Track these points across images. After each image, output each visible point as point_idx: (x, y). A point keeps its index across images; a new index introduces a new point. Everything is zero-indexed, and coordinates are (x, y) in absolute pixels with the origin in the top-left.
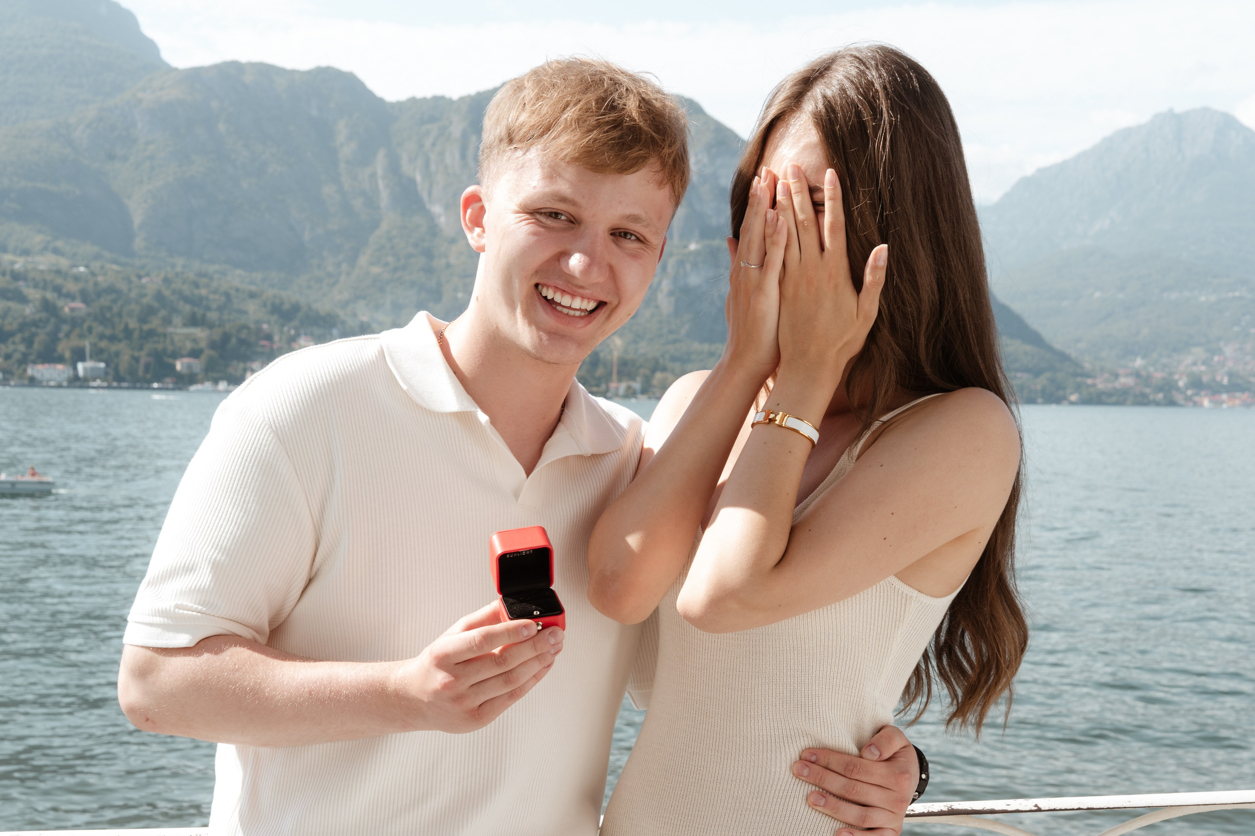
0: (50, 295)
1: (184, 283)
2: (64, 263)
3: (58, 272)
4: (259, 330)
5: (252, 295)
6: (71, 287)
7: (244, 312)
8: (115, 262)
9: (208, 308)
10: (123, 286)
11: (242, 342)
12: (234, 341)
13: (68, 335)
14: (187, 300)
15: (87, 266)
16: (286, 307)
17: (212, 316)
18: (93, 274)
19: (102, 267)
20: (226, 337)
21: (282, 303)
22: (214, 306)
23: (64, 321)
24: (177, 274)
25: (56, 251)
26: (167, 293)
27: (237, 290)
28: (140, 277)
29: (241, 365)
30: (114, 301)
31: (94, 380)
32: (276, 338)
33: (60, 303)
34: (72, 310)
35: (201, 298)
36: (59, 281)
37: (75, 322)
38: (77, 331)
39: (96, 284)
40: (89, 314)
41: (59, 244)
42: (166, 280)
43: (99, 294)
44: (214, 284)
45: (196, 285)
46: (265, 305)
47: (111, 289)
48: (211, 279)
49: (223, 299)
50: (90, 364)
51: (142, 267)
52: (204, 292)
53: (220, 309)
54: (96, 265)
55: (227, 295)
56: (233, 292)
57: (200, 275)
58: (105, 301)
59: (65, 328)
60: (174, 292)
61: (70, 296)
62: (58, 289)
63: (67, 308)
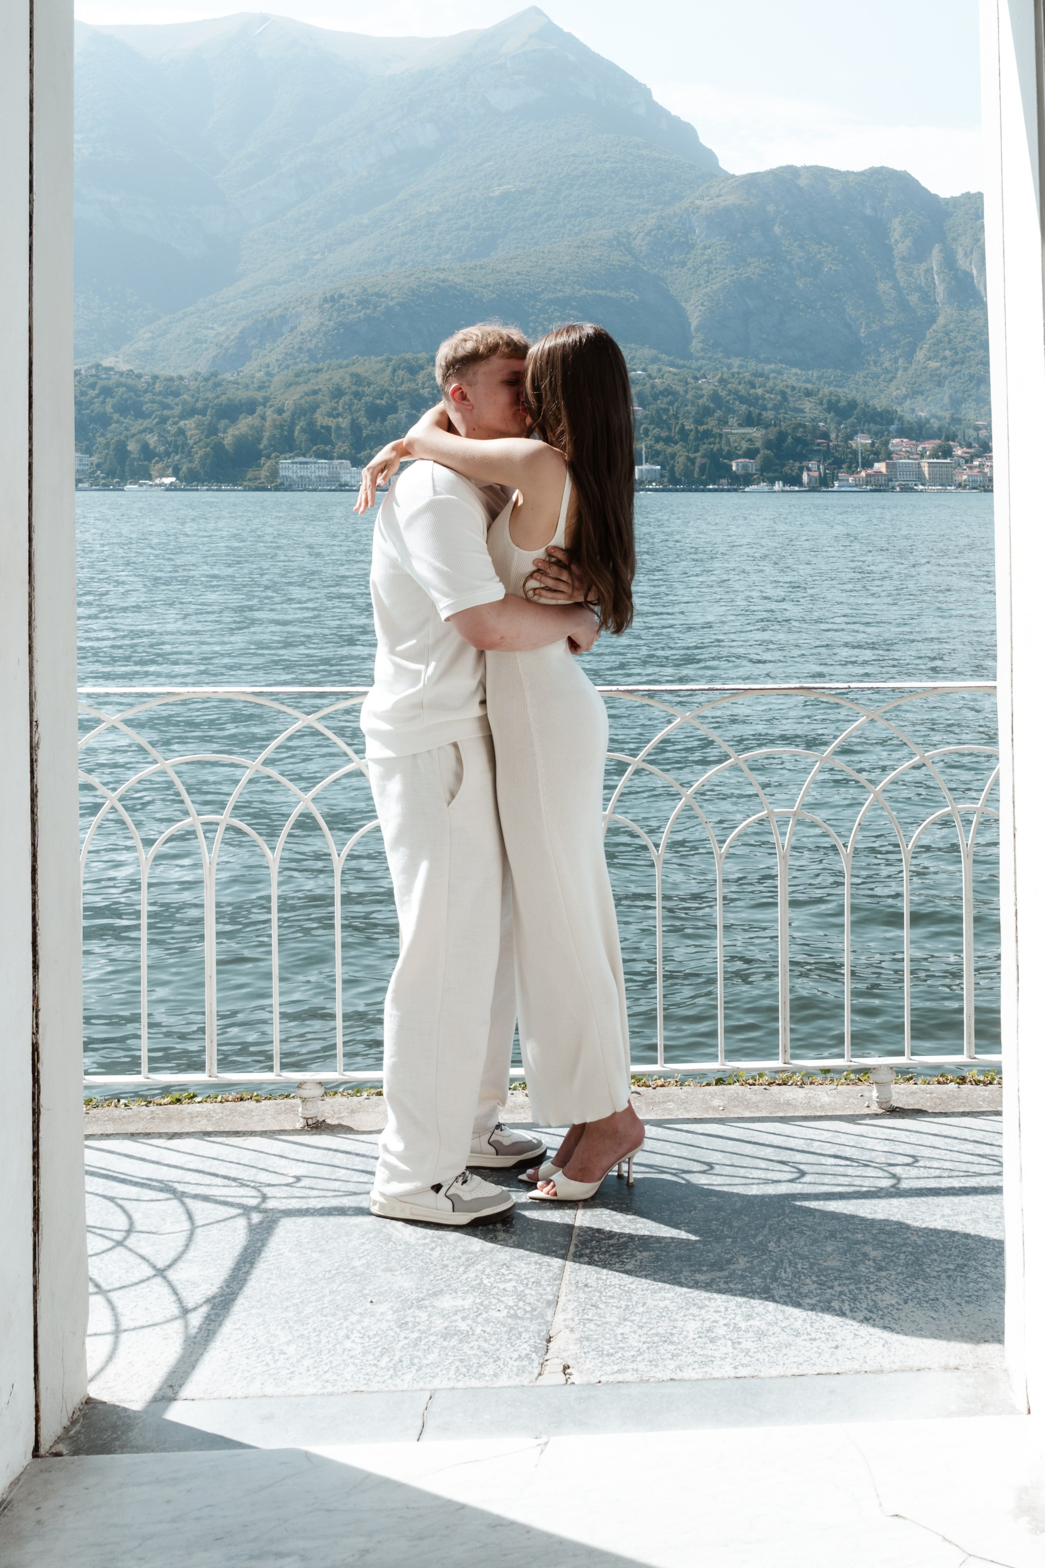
1: (740, 383)
4: (816, 428)
5: (808, 394)
7: (802, 411)
8: (672, 365)
9: (765, 408)
10: (680, 389)
11: (797, 440)
12: (789, 439)
14: (743, 400)
15: (644, 370)
16: (843, 404)
17: (769, 415)
18: (650, 376)
19: (660, 370)
20: (782, 436)
21: (838, 401)
22: (770, 405)
24: (733, 375)
26: (723, 394)
27: (793, 388)
28: (696, 379)
29: (797, 464)
30: (671, 403)
31: (650, 483)
32: (833, 436)
35: (757, 398)
39: (653, 387)
40: (646, 417)
42: (722, 380)
43: (656, 397)
44: (770, 384)
45: (753, 386)
46: (821, 404)
47: (667, 391)
48: (768, 378)
49: (779, 398)
50: (645, 467)
51: (699, 369)
52: (760, 391)
53: (776, 408)
54: (653, 368)
55: (783, 394)
56: (788, 391)
57: (756, 375)
58: (662, 403)
60: (730, 392)
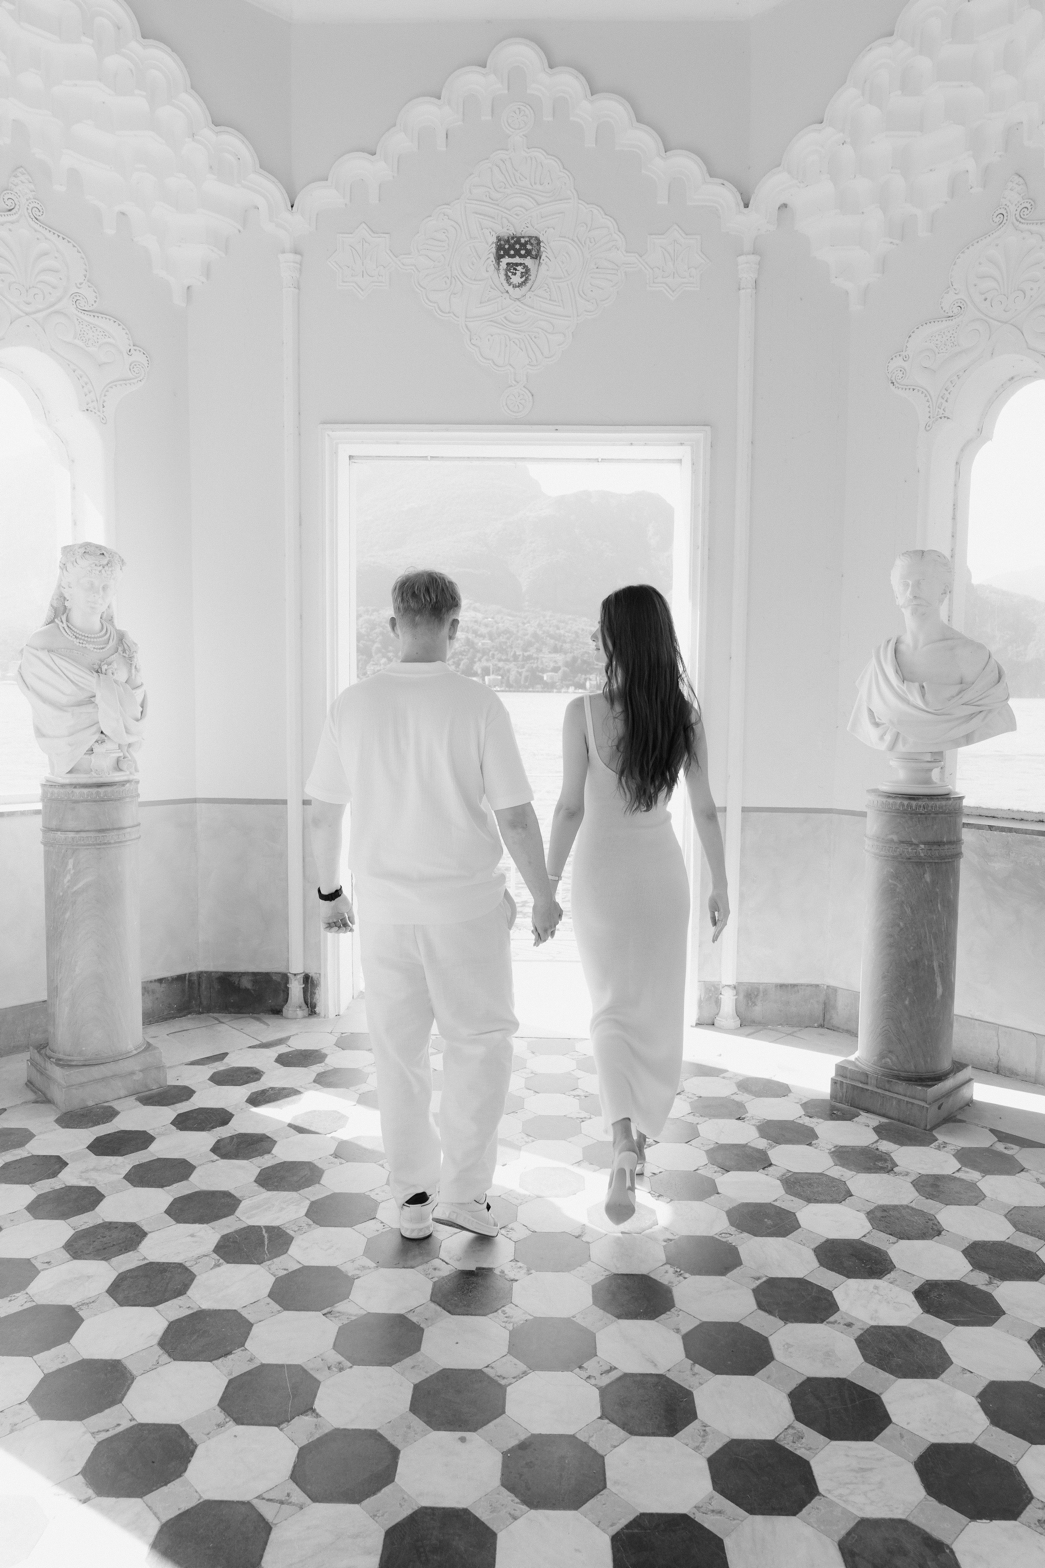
0: (471, 636)
2: (480, 616)
3: (476, 622)
6: (483, 630)
8: (509, 615)
10: (513, 630)
13: (480, 660)
15: (492, 618)
18: (496, 623)
19: (501, 619)
23: (478, 651)
25: (475, 609)
26: (540, 632)
28: (523, 624)
30: (508, 639)
33: (476, 641)
34: (483, 644)
36: (476, 627)
37: (484, 652)
38: (485, 657)
39: (497, 628)
40: (493, 647)
41: (477, 605)
42: (539, 625)
43: (499, 635)
47: (506, 631)
50: (492, 677)
51: (525, 618)
54: (498, 617)
58: (502, 639)
59: (479, 655)
61: (483, 636)
62: (475, 632)
63: (480, 643)
